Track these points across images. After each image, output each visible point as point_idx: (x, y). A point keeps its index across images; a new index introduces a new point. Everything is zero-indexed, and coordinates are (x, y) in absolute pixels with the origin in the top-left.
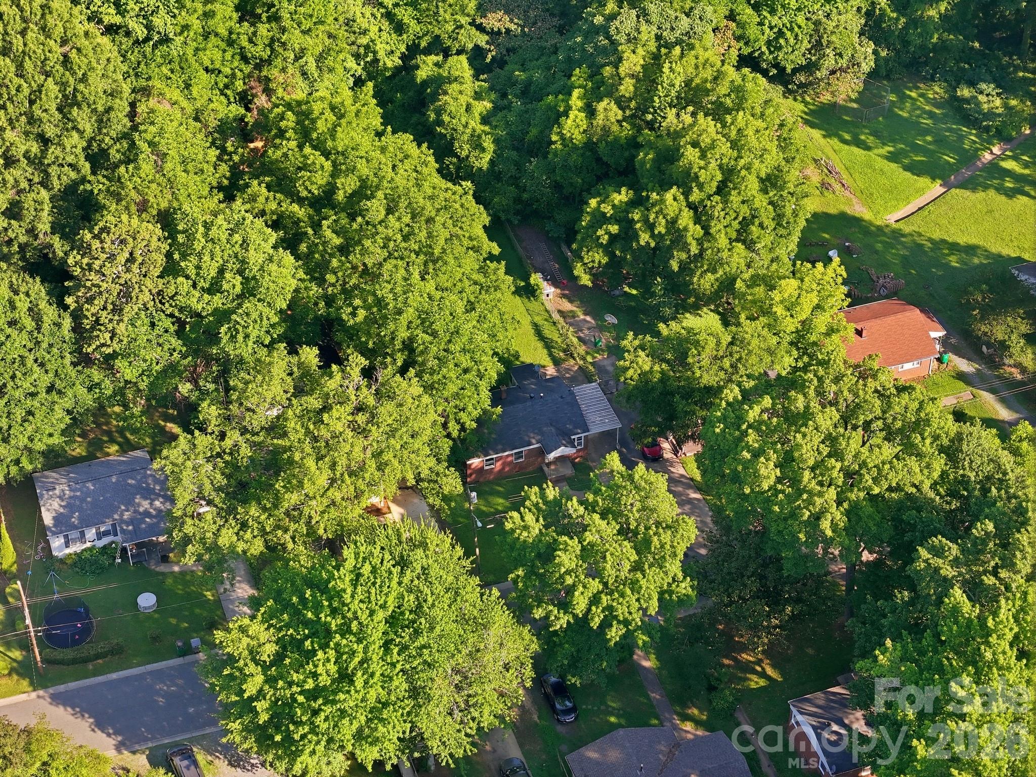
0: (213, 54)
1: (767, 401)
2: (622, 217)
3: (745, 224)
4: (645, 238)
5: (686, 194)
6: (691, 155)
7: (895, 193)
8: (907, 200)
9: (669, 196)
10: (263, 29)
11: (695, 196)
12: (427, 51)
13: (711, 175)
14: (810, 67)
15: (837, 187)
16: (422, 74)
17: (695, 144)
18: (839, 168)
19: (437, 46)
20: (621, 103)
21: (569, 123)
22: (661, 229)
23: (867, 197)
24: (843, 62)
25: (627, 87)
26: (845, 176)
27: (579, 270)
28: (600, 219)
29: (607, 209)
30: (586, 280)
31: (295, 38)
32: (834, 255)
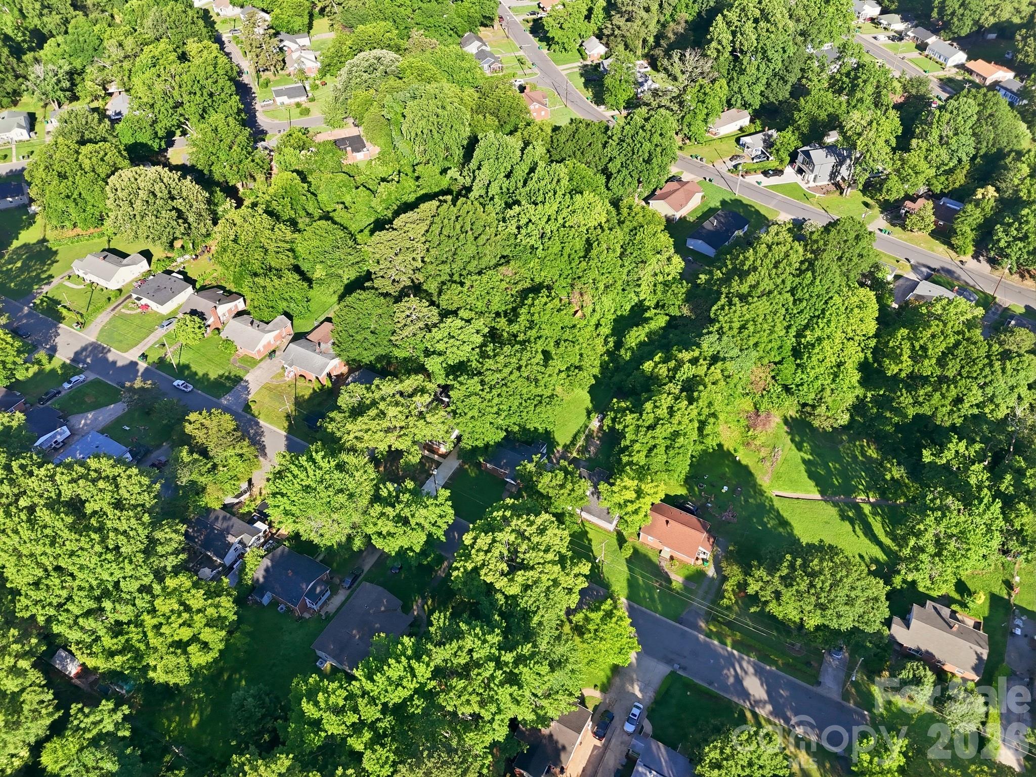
2: (616, 412)
5: (638, 419)
7: (793, 484)
8: (795, 491)
10: (584, 264)
11: (640, 423)
13: (649, 419)
15: (769, 464)
19: (663, 307)
21: (647, 364)
23: (777, 477)
26: (779, 462)
27: (604, 422)
28: (613, 409)
29: (616, 406)
31: (593, 274)
32: (725, 488)
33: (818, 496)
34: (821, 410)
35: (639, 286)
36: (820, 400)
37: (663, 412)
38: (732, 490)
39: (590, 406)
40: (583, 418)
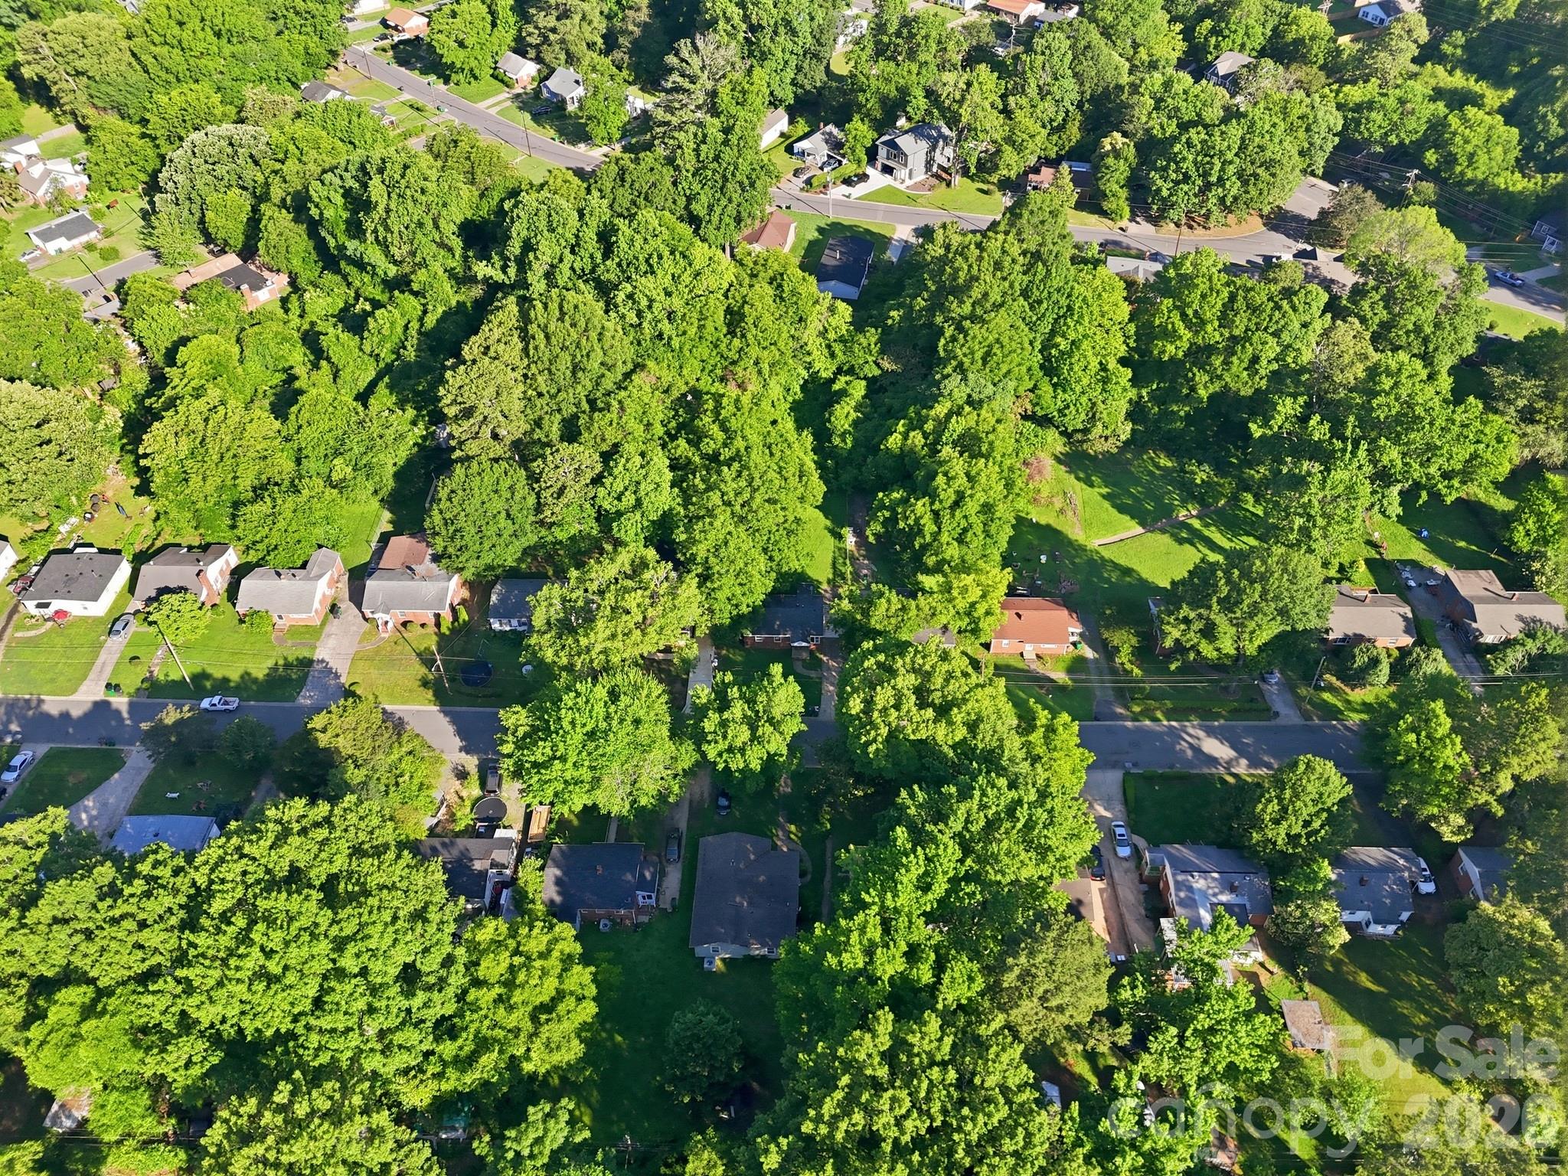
0: (704, 350)
1: (881, 657)
2: (892, 509)
3: (965, 530)
4: (901, 525)
5: (932, 503)
6: (940, 480)
7: (1107, 526)
8: (1115, 533)
9: (920, 503)
10: (737, 342)
11: (937, 506)
12: (847, 373)
13: (948, 496)
14: (1086, 431)
15: (1070, 513)
16: (836, 387)
17: (946, 474)
18: (1079, 503)
19: (851, 371)
20: (925, 436)
21: (891, 439)
22: (911, 522)
23: (1087, 525)
24: (1108, 432)
25: (929, 426)
26: (1080, 507)
27: (868, 532)
28: (882, 507)
29: (887, 502)
30: (871, 539)
31: (754, 352)
32: (1043, 559)
33: (1140, 530)
34: (1098, 430)
35: (809, 354)
36: (1093, 419)
37: (962, 481)
38: (1052, 557)
39: (828, 523)
40: (830, 541)
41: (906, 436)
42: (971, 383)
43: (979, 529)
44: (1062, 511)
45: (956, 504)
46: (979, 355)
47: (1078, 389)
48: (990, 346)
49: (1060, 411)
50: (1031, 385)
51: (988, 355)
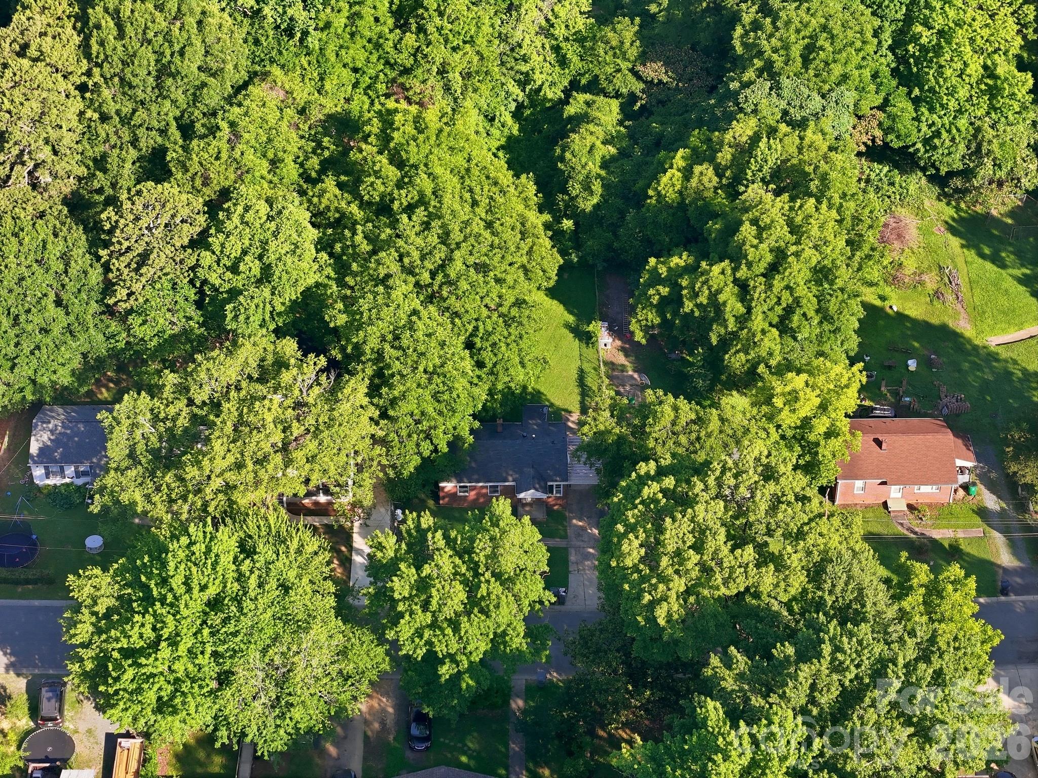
0: (357, 53)
2: (672, 280)
3: (789, 311)
4: (688, 306)
5: (735, 270)
6: (747, 231)
7: (1010, 316)
8: (1021, 326)
9: (716, 269)
10: (410, 39)
11: (743, 273)
12: (586, 89)
13: (760, 256)
14: (967, 174)
15: (950, 297)
16: (571, 110)
17: (755, 222)
18: (963, 281)
20: (719, 173)
21: (665, 179)
22: (703, 299)
23: (977, 314)
24: (1002, 174)
25: (725, 156)
26: (965, 288)
27: (634, 326)
28: (656, 279)
29: (663, 270)
30: (639, 336)
31: (439, 53)
32: (912, 365)
34: (987, 170)
35: (525, 59)
36: (977, 152)
37: (781, 231)
38: (926, 363)
39: (571, 319)
40: (572, 344)
41: (687, 173)
42: (786, 93)
43: (810, 306)
44: (937, 294)
45: (774, 269)
46: (796, 52)
47: (952, 105)
48: (813, 37)
49: (927, 141)
50: (879, 101)
51: (810, 50)
